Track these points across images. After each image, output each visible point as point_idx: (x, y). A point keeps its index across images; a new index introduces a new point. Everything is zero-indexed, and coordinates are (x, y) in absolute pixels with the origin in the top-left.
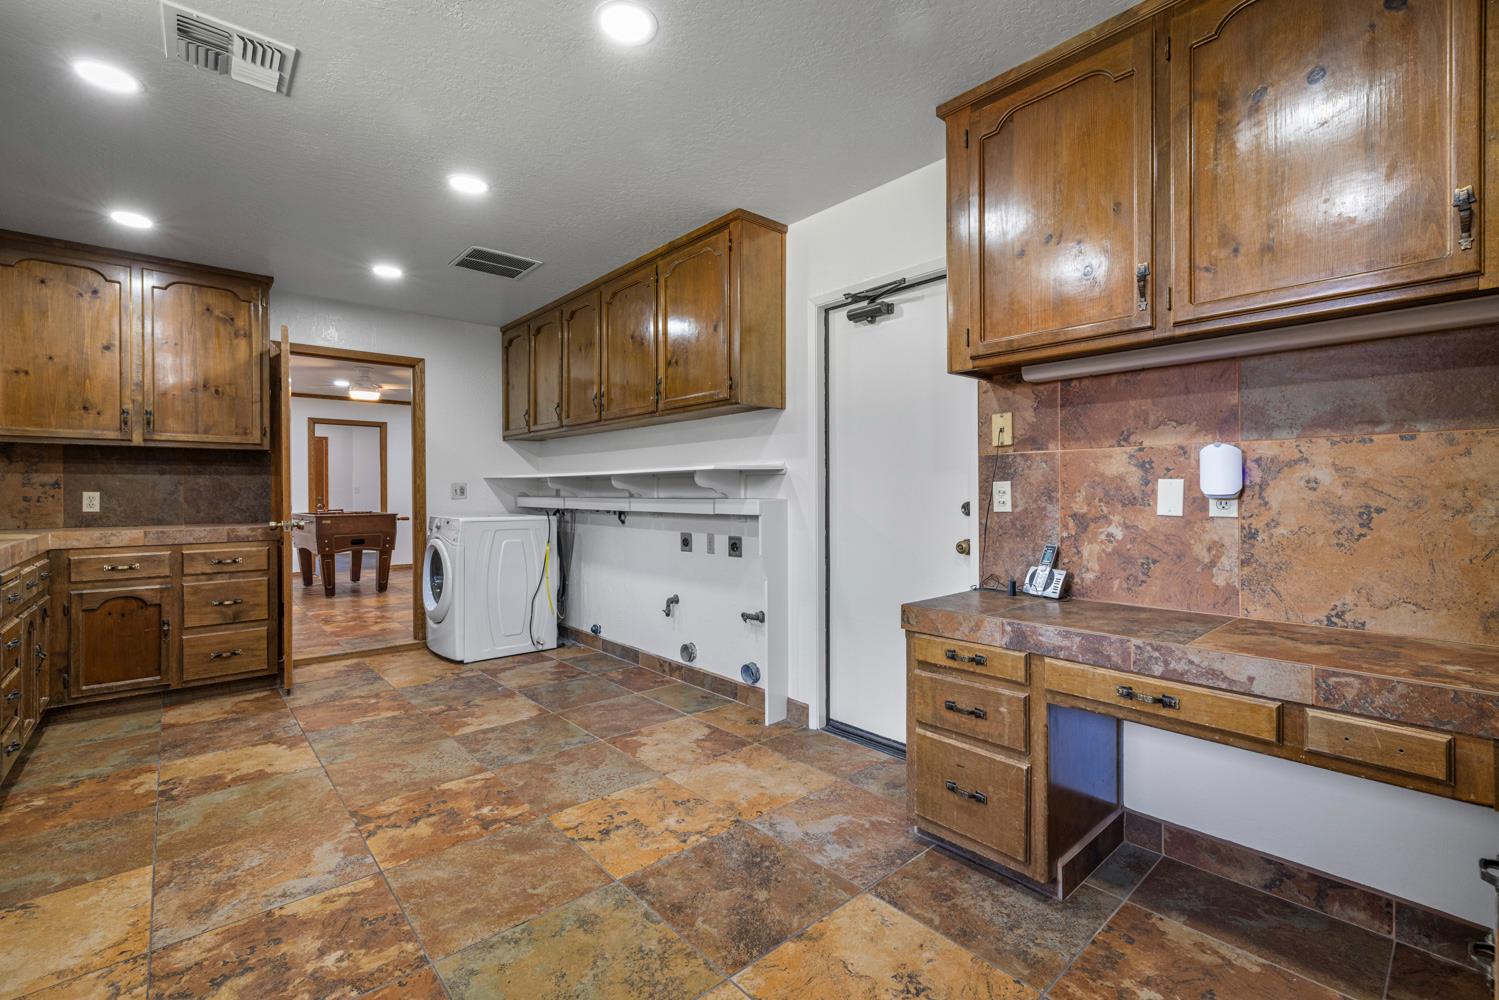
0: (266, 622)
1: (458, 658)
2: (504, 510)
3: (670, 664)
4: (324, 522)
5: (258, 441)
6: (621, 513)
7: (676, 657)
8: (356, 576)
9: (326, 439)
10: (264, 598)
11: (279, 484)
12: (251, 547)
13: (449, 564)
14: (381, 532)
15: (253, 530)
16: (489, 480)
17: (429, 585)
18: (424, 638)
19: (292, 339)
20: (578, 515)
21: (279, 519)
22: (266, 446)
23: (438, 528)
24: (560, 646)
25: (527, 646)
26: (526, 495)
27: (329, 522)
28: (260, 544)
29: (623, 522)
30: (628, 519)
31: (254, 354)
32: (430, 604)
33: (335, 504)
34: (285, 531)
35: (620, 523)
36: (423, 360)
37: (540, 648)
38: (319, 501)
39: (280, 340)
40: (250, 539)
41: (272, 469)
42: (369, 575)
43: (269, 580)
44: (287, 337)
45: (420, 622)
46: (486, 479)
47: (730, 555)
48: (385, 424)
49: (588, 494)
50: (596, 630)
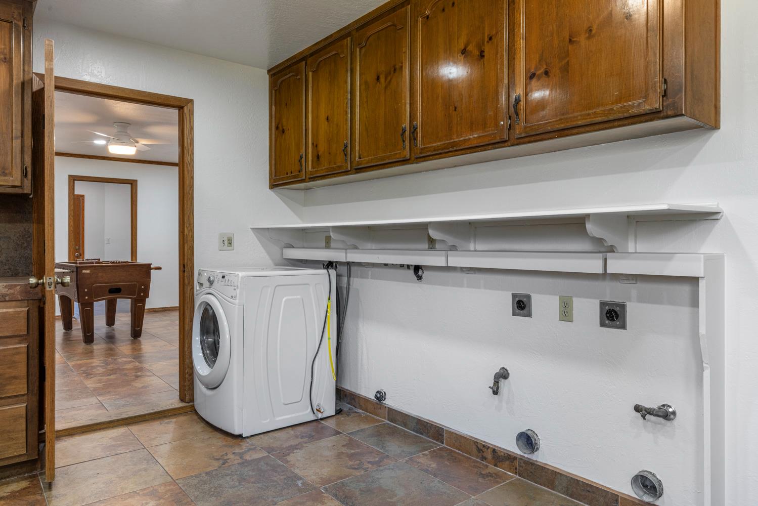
0: (25, 397)
1: (237, 432)
2: (270, 262)
3: (494, 450)
4: (83, 271)
5: (18, 183)
6: (417, 268)
7: (511, 446)
8: (110, 321)
9: (83, 196)
10: (22, 369)
11: (42, 232)
12: (7, 308)
13: (226, 323)
14: (136, 282)
15: (11, 287)
16: (257, 230)
17: (199, 346)
18: (192, 400)
19: (56, 73)
20: (353, 269)
21: (40, 275)
22: (28, 189)
23: (211, 282)
24: (339, 412)
25: (306, 415)
26: (291, 247)
27: (88, 271)
28: (18, 303)
29: (420, 278)
30: (426, 275)
31: (15, 82)
32: (201, 367)
33: (90, 254)
34: (48, 288)
35: (415, 278)
36: (191, 101)
37: (320, 416)
38: (77, 251)
39: (43, 72)
40: (7, 298)
41: (35, 215)
42: (123, 319)
43: (28, 347)
44: (52, 70)
45: (187, 383)
46: (253, 229)
47: (602, 324)
48: (136, 181)
49: (369, 245)
50: (380, 396)
